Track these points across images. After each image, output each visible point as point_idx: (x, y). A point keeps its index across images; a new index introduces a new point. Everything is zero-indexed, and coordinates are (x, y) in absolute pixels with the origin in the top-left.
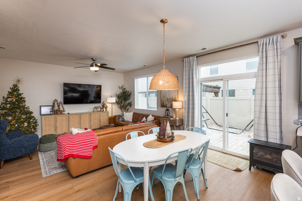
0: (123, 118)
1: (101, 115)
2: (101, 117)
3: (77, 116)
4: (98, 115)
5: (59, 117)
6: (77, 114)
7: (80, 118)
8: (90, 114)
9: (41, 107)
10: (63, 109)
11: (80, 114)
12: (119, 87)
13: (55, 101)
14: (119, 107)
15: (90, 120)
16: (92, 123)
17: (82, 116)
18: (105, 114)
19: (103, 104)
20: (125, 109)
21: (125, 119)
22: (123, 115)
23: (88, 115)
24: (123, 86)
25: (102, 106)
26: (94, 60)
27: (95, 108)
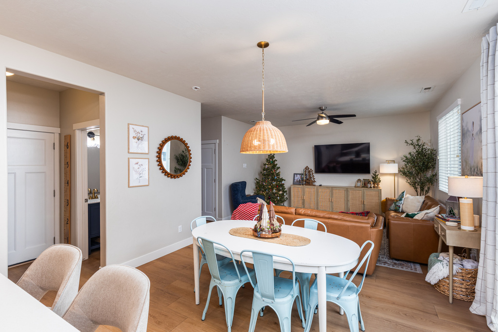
0: (396, 205)
1: (366, 193)
2: (366, 198)
3: (328, 190)
4: (361, 194)
5: (308, 189)
6: (327, 187)
7: (332, 194)
8: (347, 189)
9: (295, 174)
10: (314, 179)
11: (332, 188)
12: (406, 142)
13: (307, 168)
14: (409, 183)
15: (346, 199)
16: (349, 204)
17: (334, 191)
18: (374, 192)
19: (375, 175)
20: (422, 190)
21: (401, 209)
22: (401, 200)
23: (344, 191)
24: (419, 139)
25: (372, 179)
26: (322, 110)
27: (359, 180)
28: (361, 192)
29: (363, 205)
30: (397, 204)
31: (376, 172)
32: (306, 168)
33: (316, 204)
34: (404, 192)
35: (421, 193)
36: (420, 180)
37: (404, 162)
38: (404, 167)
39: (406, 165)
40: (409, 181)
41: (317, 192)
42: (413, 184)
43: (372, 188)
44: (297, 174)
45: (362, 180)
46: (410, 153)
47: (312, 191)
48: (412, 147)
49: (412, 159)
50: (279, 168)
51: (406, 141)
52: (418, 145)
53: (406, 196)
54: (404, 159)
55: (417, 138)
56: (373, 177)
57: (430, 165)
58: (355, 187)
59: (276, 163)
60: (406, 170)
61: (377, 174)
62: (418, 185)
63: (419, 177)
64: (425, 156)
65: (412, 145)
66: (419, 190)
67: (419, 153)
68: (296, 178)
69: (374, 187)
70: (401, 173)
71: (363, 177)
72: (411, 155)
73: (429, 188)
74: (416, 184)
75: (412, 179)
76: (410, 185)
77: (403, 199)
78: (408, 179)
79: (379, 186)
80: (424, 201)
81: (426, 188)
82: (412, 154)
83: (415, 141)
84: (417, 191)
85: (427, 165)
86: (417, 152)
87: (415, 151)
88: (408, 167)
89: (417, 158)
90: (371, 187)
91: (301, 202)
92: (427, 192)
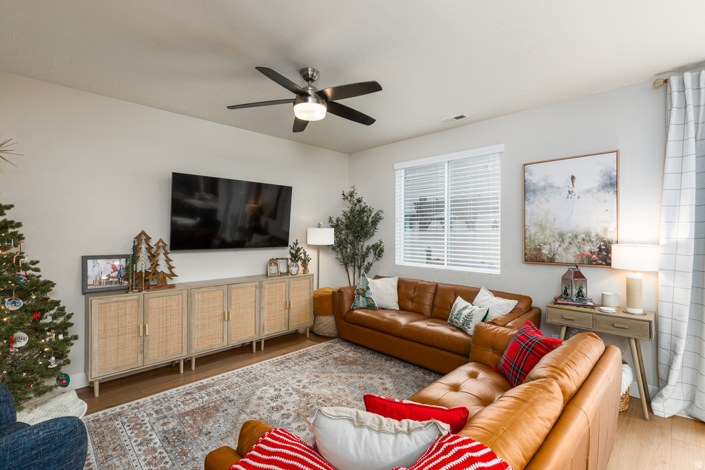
0: (367, 298)
1: (291, 286)
2: (292, 294)
3: (219, 294)
4: (284, 288)
7: (229, 301)
8: (260, 283)
9: (85, 259)
10: (171, 268)
13: (142, 238)
15: (258, 306)
16: (263, 315)
17: (234, 293)
18: (304, 281)
19: (295, 249)
23: (254, 289)
26: (308, 79)
27: (272, 262)
28: (284, 284)
29: (287, 311)
31: (298, 244)
32: (137, 238)
33: (185, 340)
44: (95, 258)
47: (170, 304)
58: (265, 276)
68: (95, 272)
91: (132, 345)
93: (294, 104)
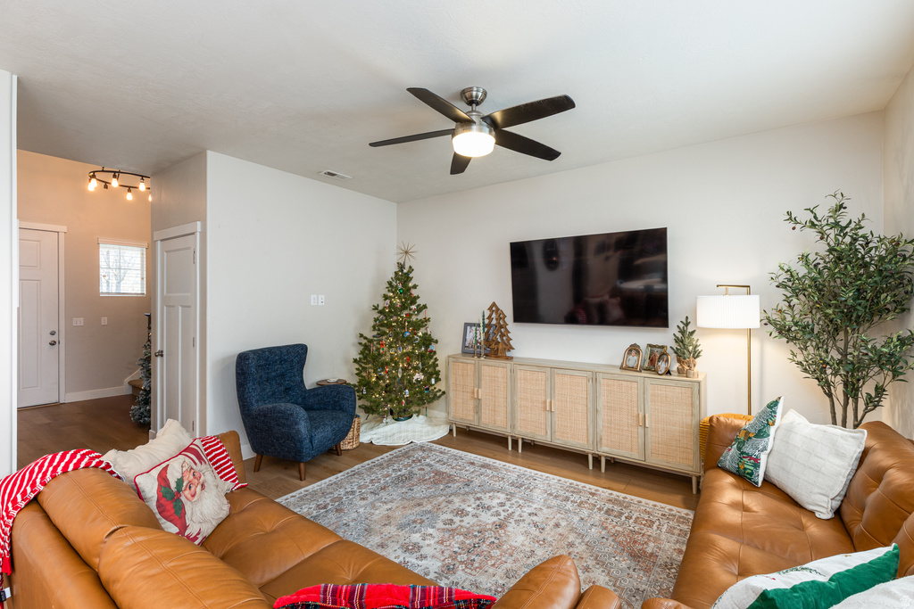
0: (744, 454)
1: (649, 392)
2: (650, 405)
3: (542, 375)
4: (635, 392)
5: (491, 367)
6: (540, 366)
7: (552, 388)
8: (593, 376)
10: (509, 339)
12: (790, 218)
13: (494, 308)
14: (800, 363)
15: (590, 406)
16: (600, 423)
17: (557, 379)
18: (678, 390)
19: (682, 332)
20: (852, 390)
21: (761, 472)
22: (761, 434)
23: (584, 381)
24: (841, 206)
25: (675, 346)
26: (472, 102)
27: (634, 349)
28: (635, 385)
29: (641, 430)
30: (747, 449)
31: (687, 324)
32: (490, 309)
33: (509, 416)
34: (776, 403)
35: (846, 404)
36: (844, 354)
37: (782, 291)
38: (784, 306)
39: (787, 299)
40: (800, 358)
41: (513, 380)
42: (818, 371)
43: (674, 377)
44: (472, 325)
45: (643, 346)
46: (804, 258)
47: (499, 375)
48: (813, 234)
49: (814, 280)
50: (425, 307)
51: (789, 214)
52: (837, 224)
53: (787, 418)
54: (781, 279)
55: (833, 203)
56: (677, 340)
57: (886, 298)
58: (621, 368)
59: (414, 292)
60: (789, 318)
61: (690, 329)
62: (835, 373)
63: (841, 344)
64: (866, 266)
65: (813, 225)
66: (839, 391)
67: (839, 257)
68: (470, 336)
69: (680, 372)
70: (771, 328)
71: (645, 337)
72: (807, 264)
73: (880, 390)
74: (829, 371)
75: (811, 349)
76: (805, 370)
77: (772, 430)
78: (796, 351)
79: (696, 369)
80: (865, 453)
81: (868, 388)
82: (812, 258)
83: (822, 213)
84: (830, 395)
85: (875, 299)
86: (831, 250)
87: (822, 248)
88: (797, 308)
89: (833, 276)
90: (668, 372)
91: (471, 404)
92: (873, 402)
93: (453, 135)
